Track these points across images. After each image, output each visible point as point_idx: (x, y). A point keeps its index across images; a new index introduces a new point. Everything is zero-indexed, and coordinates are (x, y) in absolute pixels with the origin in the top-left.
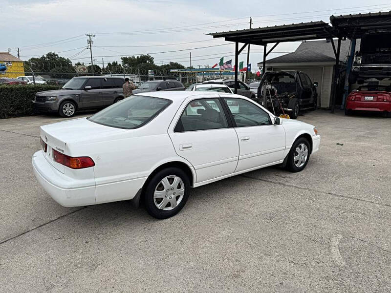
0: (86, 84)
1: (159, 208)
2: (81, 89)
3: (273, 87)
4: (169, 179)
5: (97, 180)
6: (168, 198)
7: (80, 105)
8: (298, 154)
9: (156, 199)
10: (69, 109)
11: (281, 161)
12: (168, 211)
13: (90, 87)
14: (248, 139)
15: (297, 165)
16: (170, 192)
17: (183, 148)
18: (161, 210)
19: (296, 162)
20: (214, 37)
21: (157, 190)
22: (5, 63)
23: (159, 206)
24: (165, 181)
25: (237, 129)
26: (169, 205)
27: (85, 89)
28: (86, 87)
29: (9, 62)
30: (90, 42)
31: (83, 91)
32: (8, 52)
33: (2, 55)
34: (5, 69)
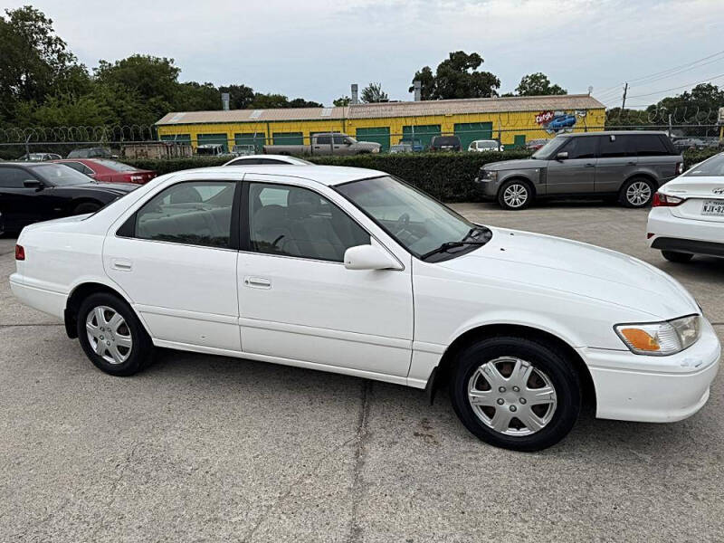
0: (561, 148)
1: (96, 351)
2: (549, 158)
4: (105, 313)
6: (105, 342)
7: (540, 188)
8: (488, 386)
10: (516, 195)
11: (419, 383)
13: (566, 154)
14: (267, 285)
16: (106, 333)
18: (100, 357)
24: (100, 312)
26: (108, 353)
27: (559, 159)
28: (560, 154)
29: (583, 110)
31: (553, 163)
32: (588, 92)
33: (577, 99)
34: (574, 122)
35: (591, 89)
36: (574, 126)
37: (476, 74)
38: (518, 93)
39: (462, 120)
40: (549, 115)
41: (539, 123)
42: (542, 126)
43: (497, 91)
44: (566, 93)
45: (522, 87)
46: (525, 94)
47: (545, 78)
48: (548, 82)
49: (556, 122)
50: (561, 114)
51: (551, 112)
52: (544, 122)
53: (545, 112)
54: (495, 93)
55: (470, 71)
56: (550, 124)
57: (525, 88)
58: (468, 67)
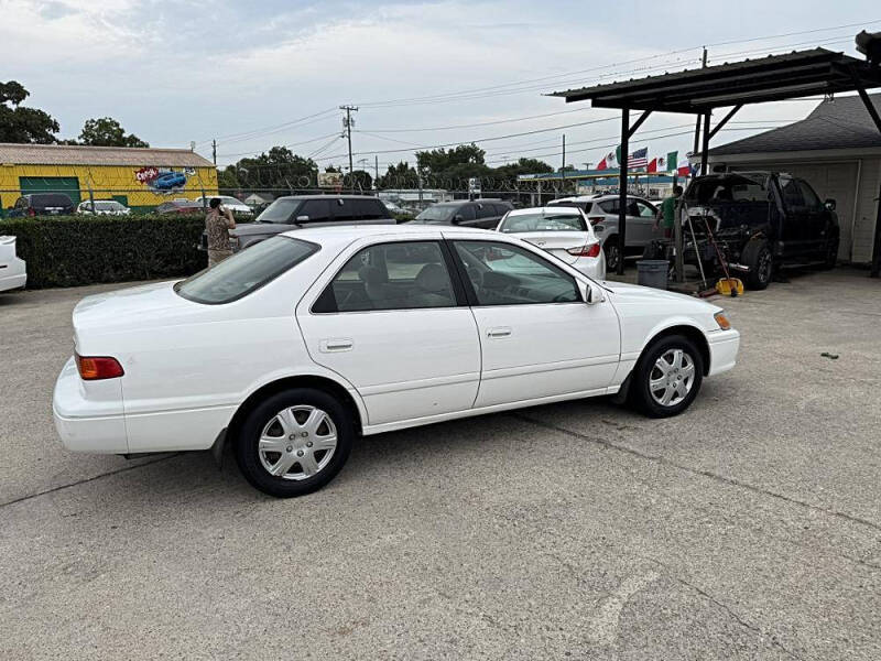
0: (299, 212)
1: (273, 473)
2: (288, 222)
3: (711, 213)
4: (297, 414)
5: (128, 404)
6: (295, 453)
8: (661, 374)
9: (267, 453)
11: (615, 389)
12: (295, 480)
13: (306, 218)
14: (507, 334)
15: (660, 401)
16: (299, 440)
17: (329, 347)
18: (279, 479)
19: (656, 393)
20: (569, 99)
21: (269, 434)
22: (184, 171)
23: (272, 470)
24: (286, 416)
25: (476, 310)
26: (296, 468)
28: (300, 218)
29: (191, 168)
30: (348, 122)
32: (190, 148)
33: (181, 155)
34: (183, 182)
35: (193, 144)
36: (184, 187)
37: (22, 111)
38: (82, 141)
39: (31, 173)
40: (152, 172)
41: (142, 181)
42: (145, 186)
43: (56, 135)
44: (147, 146)
45: (85, 134)
46: (94, 144)
47: (117, 125)
48: (122, 131)
49: (162, 181)
50: (168, 171)
51: (154, 168)
52: (148, 180)
53: (147, 168)
54: (54, 139)
55: (9, 104)
56: (156, 182)
57: (93, 136)
58: (6, 99)
